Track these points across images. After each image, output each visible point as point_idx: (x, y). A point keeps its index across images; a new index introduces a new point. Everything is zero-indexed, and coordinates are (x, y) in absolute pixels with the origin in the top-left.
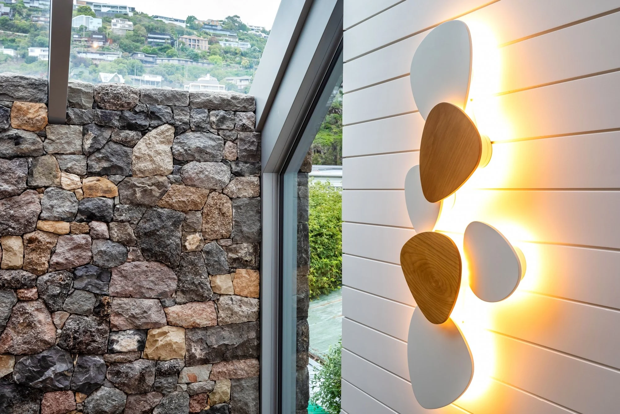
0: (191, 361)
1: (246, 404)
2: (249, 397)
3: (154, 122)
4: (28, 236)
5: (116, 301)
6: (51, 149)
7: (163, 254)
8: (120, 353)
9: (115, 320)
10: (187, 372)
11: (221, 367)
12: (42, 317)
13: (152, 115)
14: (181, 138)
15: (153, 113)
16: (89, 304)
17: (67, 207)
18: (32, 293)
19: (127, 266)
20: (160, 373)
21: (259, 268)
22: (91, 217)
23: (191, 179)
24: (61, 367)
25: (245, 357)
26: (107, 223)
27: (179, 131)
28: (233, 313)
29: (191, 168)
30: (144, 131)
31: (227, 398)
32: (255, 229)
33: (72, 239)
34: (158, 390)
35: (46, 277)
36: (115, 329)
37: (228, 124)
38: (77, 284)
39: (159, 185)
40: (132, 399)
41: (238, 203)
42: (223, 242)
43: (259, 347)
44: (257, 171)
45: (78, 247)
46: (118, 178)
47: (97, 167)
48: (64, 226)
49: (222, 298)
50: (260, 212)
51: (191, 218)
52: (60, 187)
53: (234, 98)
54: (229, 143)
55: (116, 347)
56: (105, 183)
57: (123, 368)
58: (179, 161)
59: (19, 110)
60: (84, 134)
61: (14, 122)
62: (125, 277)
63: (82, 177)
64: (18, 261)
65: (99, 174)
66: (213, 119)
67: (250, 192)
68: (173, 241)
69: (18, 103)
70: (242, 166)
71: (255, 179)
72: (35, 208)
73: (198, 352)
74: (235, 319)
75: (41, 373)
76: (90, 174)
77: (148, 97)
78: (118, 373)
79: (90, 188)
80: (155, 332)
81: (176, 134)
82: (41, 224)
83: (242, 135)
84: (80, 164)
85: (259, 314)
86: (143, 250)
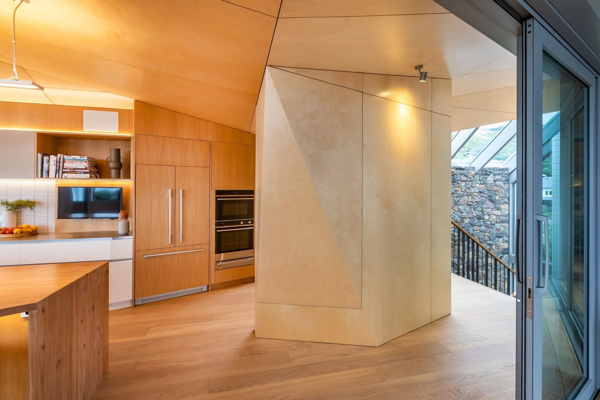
0: (497, 222)
1: (507, 233)
2: (507, 231)
3: (491, 174)
4: (472, 196)
5: (484, 209)
6: (475, 179)
7: (492, 200)
8: (485, 219)
9: (485, 213)
10: (496, 224)
11: (502, 224)
12: (474, 211)
13: (490, 172)
14: (495, 177)
15: (491, 172)
16: (480, 209)
17: (477, 191)
18: (472, 207)
19: (486, 202)
20: (492, 224)
21: (508, 204)
22: (481, 192)
23: (497, 185)
24: (476, 221)
25: (506, 223)
26: (483, 194)
27: (494, 175)
28: (504, 213)
29: (497, 183)
30: (489, 175)
31: (503, 231)
32: (508, 195)
33: (478, 197)
34: (491, 228)
35: (474, 204)
36: (484, 215)
37: (503, 174)
38: (479, 206)
39: (492, 186)
40: (487, 229)
41: (505, 190)
42: (502, 198)
43: (509, 221)
44: (508, 183)
45: (479, 198)
46: (485, 185)
47: (482, 183)
48: (477, 194)
49: (502, 210)
50: (509, 192)
51: (497, 193)
52: (476, 186)
53: (504, 168)
54: (503, 178)
55: (485, 218)
56: (483, 186)
57: (486, 222)
58: (494, 181)
59: (471, 172)
60: (480, 176)
61: (470, 175)
62: (486, 204)
63: (479, 185)
64: (470, 201)
65: (482, 184)
66: (501, 172)
67: (507, 188)
68: (494, 198)
70: (505, 182)
71: (508, 185)
72: (473, 190)
73: (498, 221)
74: (505, 214)
75: (474, 222)
76: (481, 184)
77: (490, 169)
78: (485, 223)
79: (481, 187)
80: (491, 216)
81: (494, 176)
82: (474, 194)
83: (506, 175)
84: (479, 182)
85: (509, 214)
86: (489, 199)
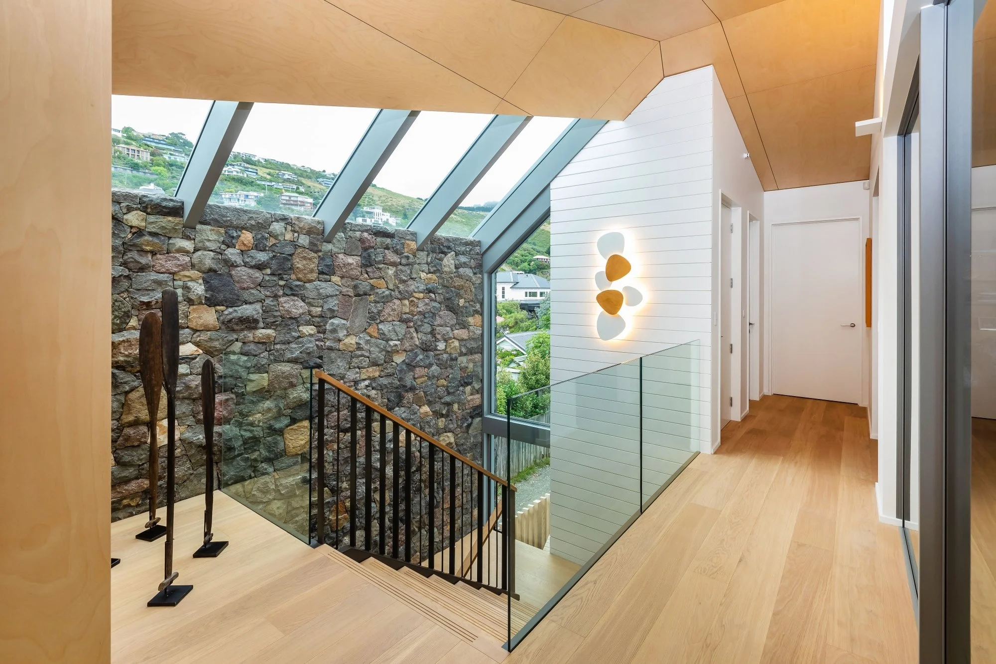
0: (462, 354)
1: (479, 373)
2: (479, 369)
3: (450, 251)
4: (411, 299)
5: (437, 328)
6: (418, 262)
7: (453, 308)
8: (439, 350)
9: (439, 337)
10: (460, 359)
11: (470, 357)
12: (415, 334)
13: (449, 248)
14: (458, 257)
15: (449, 247)
16: (429, 330)
17: (422, 287)
18: (412, 324)
19: (441, 313)
20: (452, 359)
21: (482, 314)
22: (430, 291)
23: (461, 275)
24: (421, 357)
25: (478, 353)
26: (434, 294)
27: (457, 255)
28: (475, 333)
29: (461, 270)
30: (445, 254)
31: (472, 371)
32: (481, 297)
33: (424, 301)
34: (451, 367)
35: (416, 317)
36: (437, 340)
37: (472, 252)
38: (426, 321)
39: (451, 278)
40: (443, 371)
41: (476, 286)
42: (471, 303)
43: (482, 349)
44: (481, 273)
45: (426, 304)
46: (438, 274)
47: (432, 270)
48: (421, 295)
49: (470, 327)
50: (482, 290)
51: (462, 292)
52: (420, 278)
53: (474, 241)
54: (472, 260)
55: (438, 348)
56: (434, 277)
57: (440, 357)
58: (457, 267)
59: (408, 244)
60: (428, 255)
61: (406, 250)
62: (441, 317)
63: (427, 274)
64: (408, 311)
65: (432, 273)
66: (468, 250)
67: (479, 282)
68: (456, 302)
69: (407, 242)
70: (477, 270)
71: (481, 276)
72: (413, 287)
73: (464, 350)
74: (475, 336)
75: (415, 359)
76: (430, 273)
77: (448, 240)
78: (439, 359)
79: (430, 279)
80: (450, 341)
81: (456, 256)
82: (414, 294)
83: (477, 256)
84: (425, 268)
85: (482, 335)
86: (446, 306)
